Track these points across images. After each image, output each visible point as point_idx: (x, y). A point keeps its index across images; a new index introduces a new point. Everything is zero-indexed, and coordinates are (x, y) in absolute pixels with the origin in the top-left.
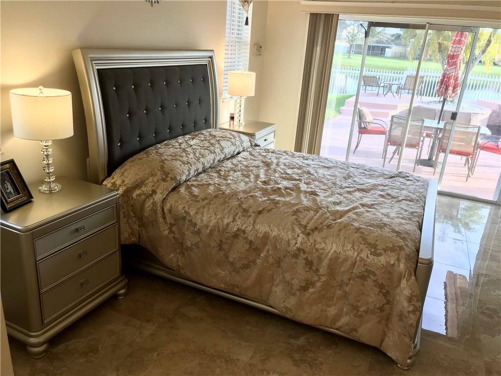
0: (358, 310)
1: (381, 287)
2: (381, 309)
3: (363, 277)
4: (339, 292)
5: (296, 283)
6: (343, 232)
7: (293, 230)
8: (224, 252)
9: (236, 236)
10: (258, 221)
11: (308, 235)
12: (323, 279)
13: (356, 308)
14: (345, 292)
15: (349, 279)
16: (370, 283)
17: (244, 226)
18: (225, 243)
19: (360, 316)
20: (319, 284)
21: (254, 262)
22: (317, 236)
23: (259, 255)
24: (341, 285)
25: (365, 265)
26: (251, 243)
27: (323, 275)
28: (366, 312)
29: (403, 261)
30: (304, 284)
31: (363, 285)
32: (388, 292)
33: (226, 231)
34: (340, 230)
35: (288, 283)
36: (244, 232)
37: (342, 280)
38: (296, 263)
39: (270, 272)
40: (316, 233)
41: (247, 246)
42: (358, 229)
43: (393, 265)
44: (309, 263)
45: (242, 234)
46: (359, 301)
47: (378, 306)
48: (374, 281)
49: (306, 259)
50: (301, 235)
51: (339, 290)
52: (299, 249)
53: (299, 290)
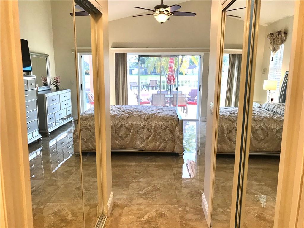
0: (165, 141)
1: (170, 131)
2: (172, 138)
3: (165, 129)
4: (158, 137)
5: (145, 137)
6: (156, 118)
7: (141, 120)
8: (117, 134)
9: (121, 126)
10: (128, 120)
11: (146, 120)
12: (153, 133)
13: (164, 140)
14: (160, 135)
15: (161, 131)
16: (167, 130)
17: (124, 122)
18: (117, 130)
19: (167, 142)
20: (152, 135)
21: (129, 135)
22: (149, 120)
23: (130, 131)
24: (159, 134)
25: (165, 125)
26: (127, 128)
27: (153, 132)
28: (168, 140)
29: (175, 122)
30: (147, 137)
31: (165, 132)
32: (173, 132)
33: (118, 125)
34: (155, 117)
35: (142, 138)
36: (124, 124)
37: (159, 132)
38: (144, 130)
39: (135, 137)
40: (148, 120)
41: (126, 129)
42: (160, 117)
43: (173, 123)
44: (148, 129)
45: (123, 125)
46: (165, 137)
47: (171, 137)
48: (168, 129)
49: (147, 128)
50: (144, 121)
51: (158, 136)
52: (144, 125)
53: (146, 139)
